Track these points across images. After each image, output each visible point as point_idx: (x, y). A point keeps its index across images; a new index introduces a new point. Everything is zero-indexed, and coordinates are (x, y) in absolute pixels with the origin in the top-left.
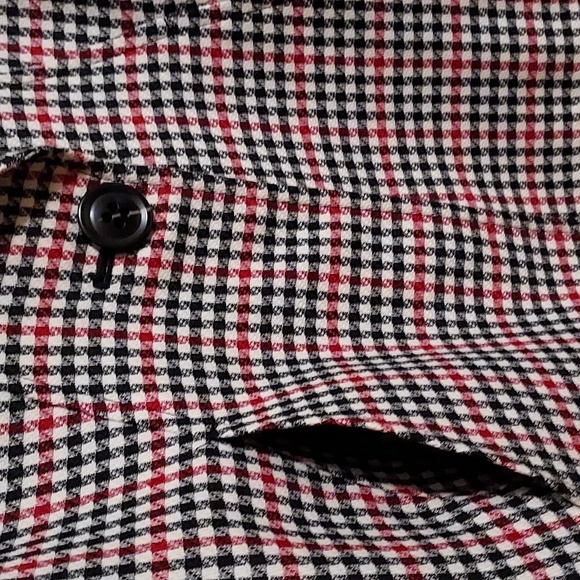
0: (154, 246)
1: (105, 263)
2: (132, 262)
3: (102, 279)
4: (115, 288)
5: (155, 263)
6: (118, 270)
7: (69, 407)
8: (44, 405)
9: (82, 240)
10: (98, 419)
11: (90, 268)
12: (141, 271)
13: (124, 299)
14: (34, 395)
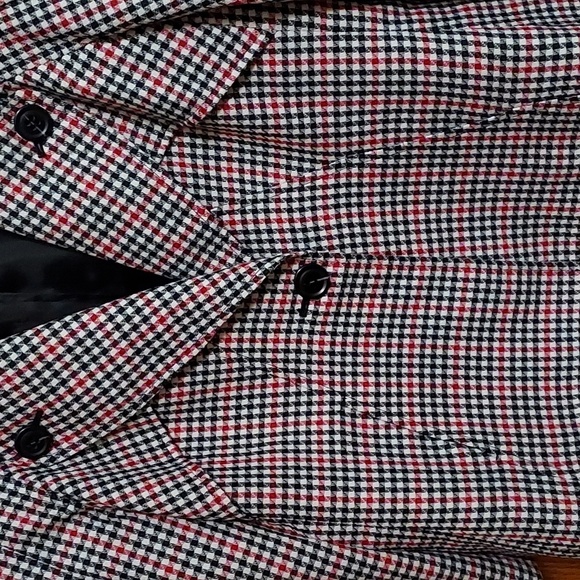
0: (329, 296)
1: (305, 304)
2: (318, 304)
3: (303, 312)
4: (309, 317)
5: (329, 304)
6: (311, 307)
7: (285, 379)
9: (295, 292)
11: (298, 306)
12: (322, 309)
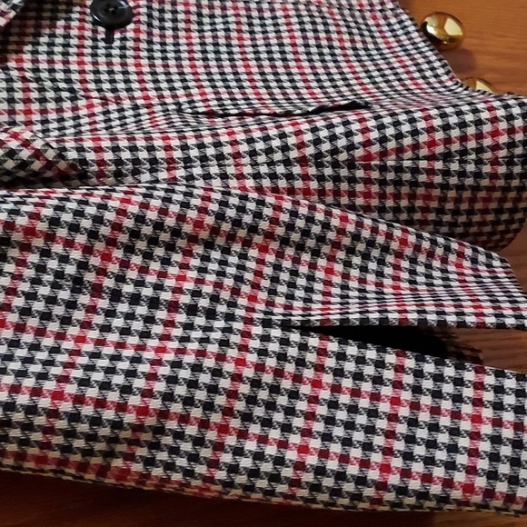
7: (101, 98)
8: (88, 98)
10: (118, 104)
11: (101, 36)
13: (123, 48)
14: (82, 93)
